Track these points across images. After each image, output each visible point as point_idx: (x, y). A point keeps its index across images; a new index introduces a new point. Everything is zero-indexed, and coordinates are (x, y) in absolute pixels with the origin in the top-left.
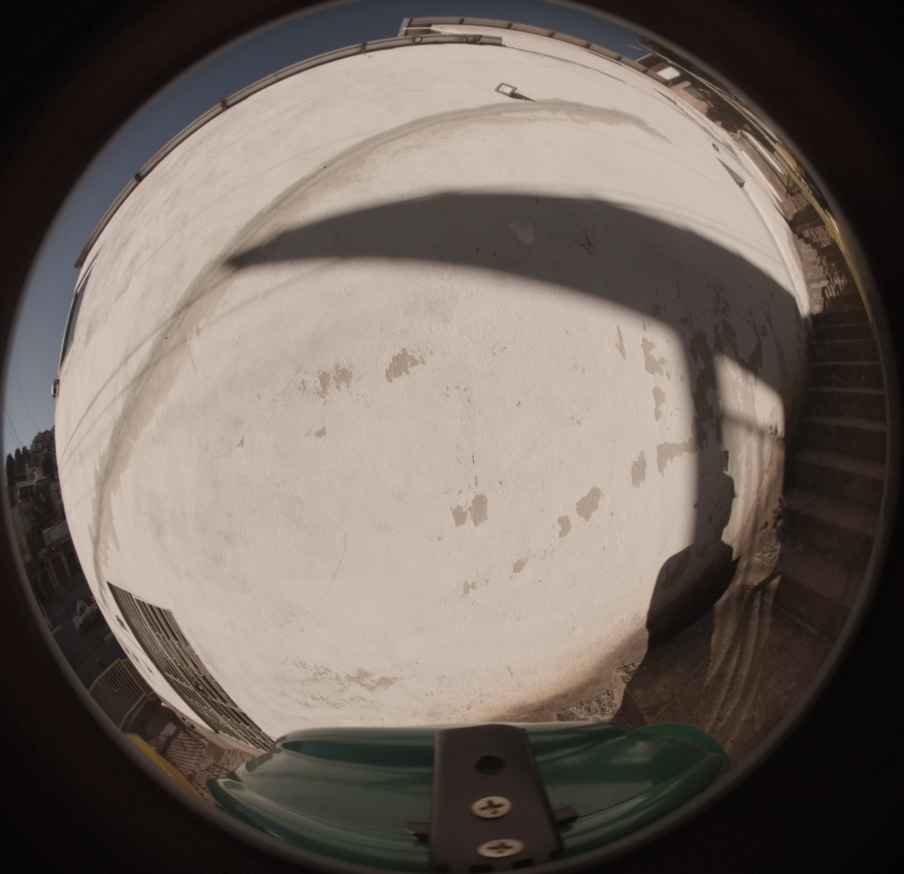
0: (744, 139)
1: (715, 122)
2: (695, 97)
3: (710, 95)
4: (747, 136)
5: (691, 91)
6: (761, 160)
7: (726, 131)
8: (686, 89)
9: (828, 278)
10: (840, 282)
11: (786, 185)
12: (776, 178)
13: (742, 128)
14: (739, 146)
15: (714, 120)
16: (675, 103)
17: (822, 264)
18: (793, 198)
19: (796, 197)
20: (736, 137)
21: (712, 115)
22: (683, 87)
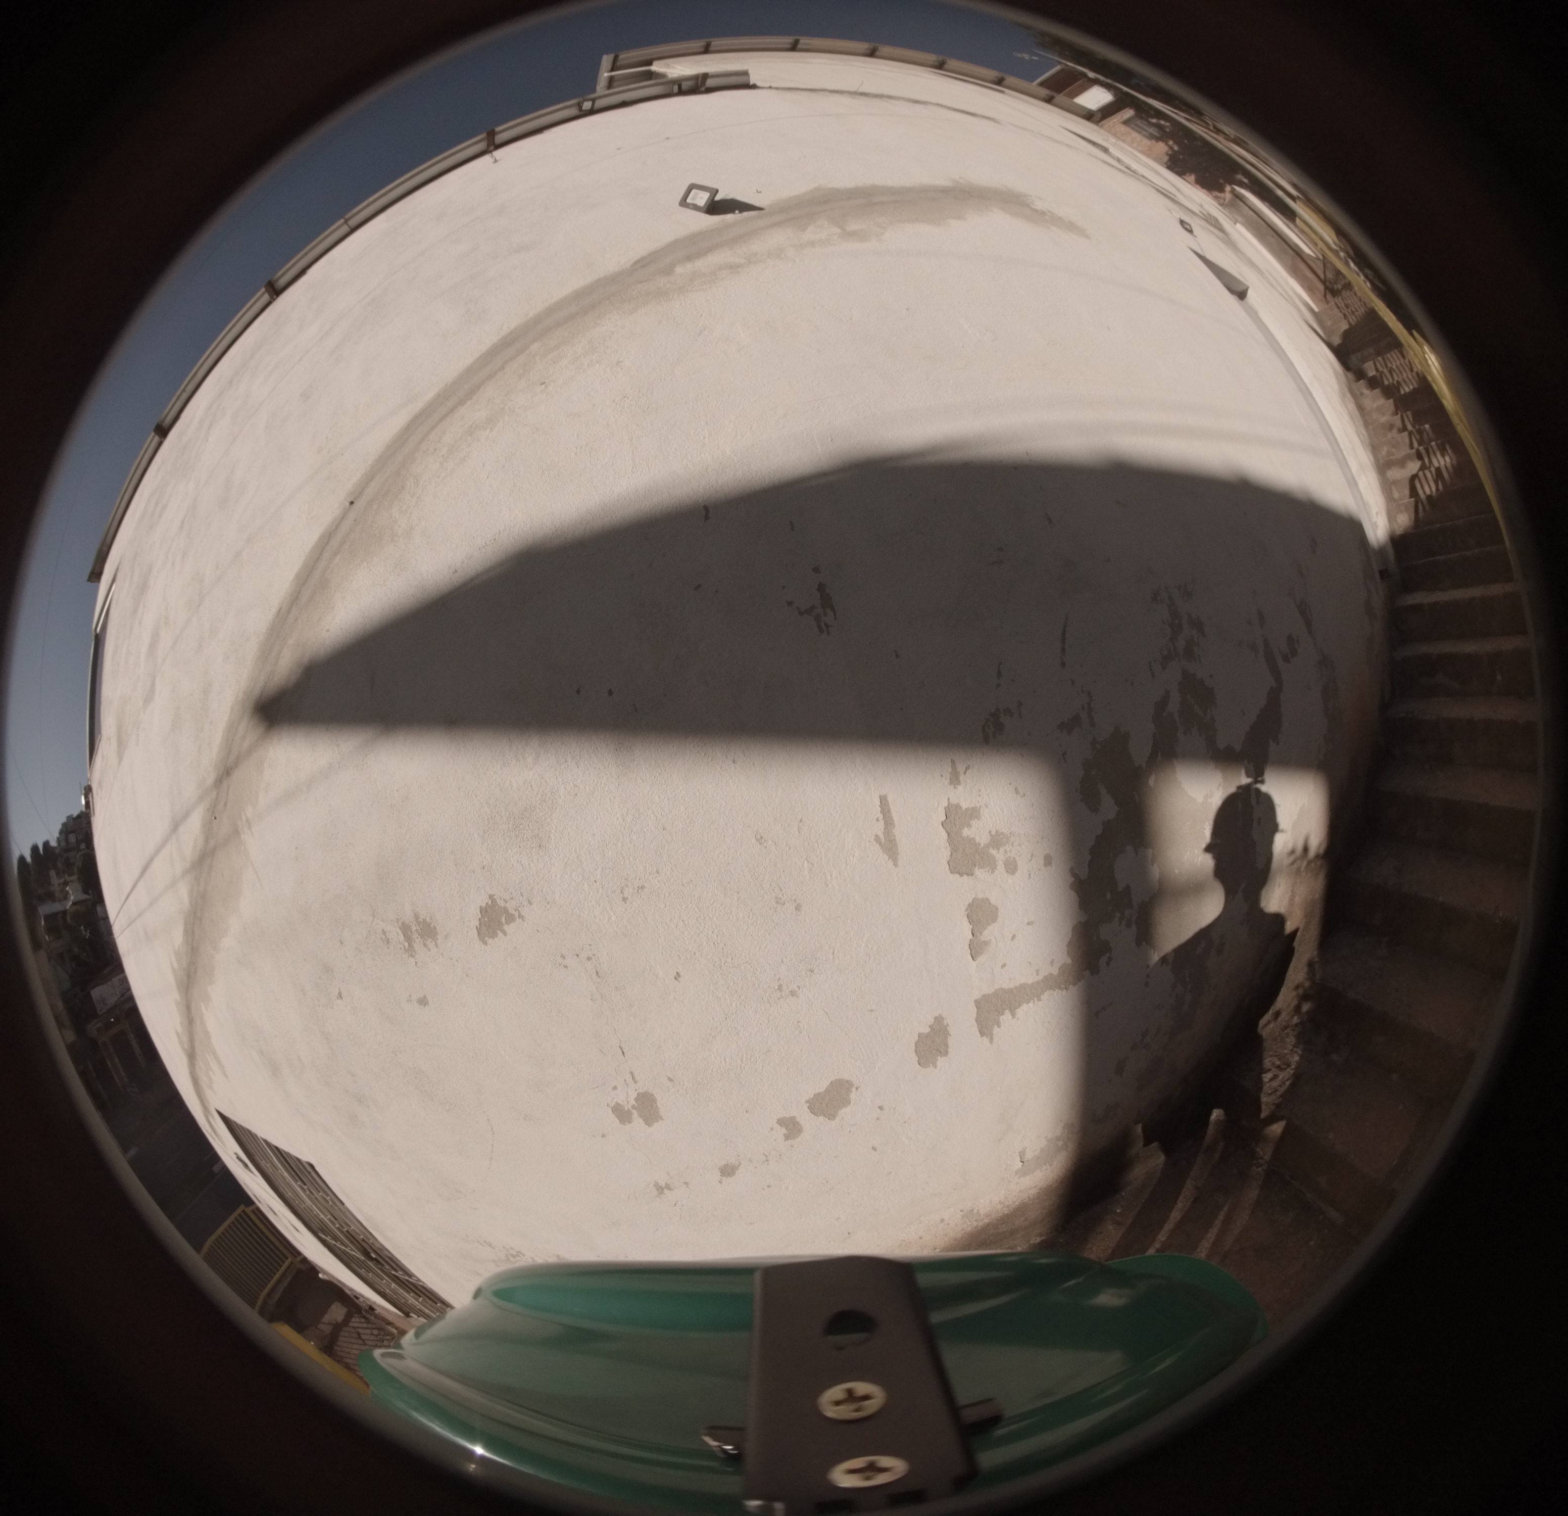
0: (1238, 201)
1: (1183, 176)
2: (1145, 136)
3: (1171, 128)
4: (1243, 196)
5: (1136, 125)
6: (1273, 236)
7: (1204, 191)
8: (1126, 123)
9: (1419, 457)
10: (1443, 461)
11: (1322, 277)
12: (1303, 266)
13: (1232, 182)
14: (1230, 216)
15: (1181, 174)
16: (1105, 150)
17: (1404, 428)
18: (1339, 300)
19: (1343, 300)
20: (1224, 199)
21: (1176, 165)
22: (1121, 121)
